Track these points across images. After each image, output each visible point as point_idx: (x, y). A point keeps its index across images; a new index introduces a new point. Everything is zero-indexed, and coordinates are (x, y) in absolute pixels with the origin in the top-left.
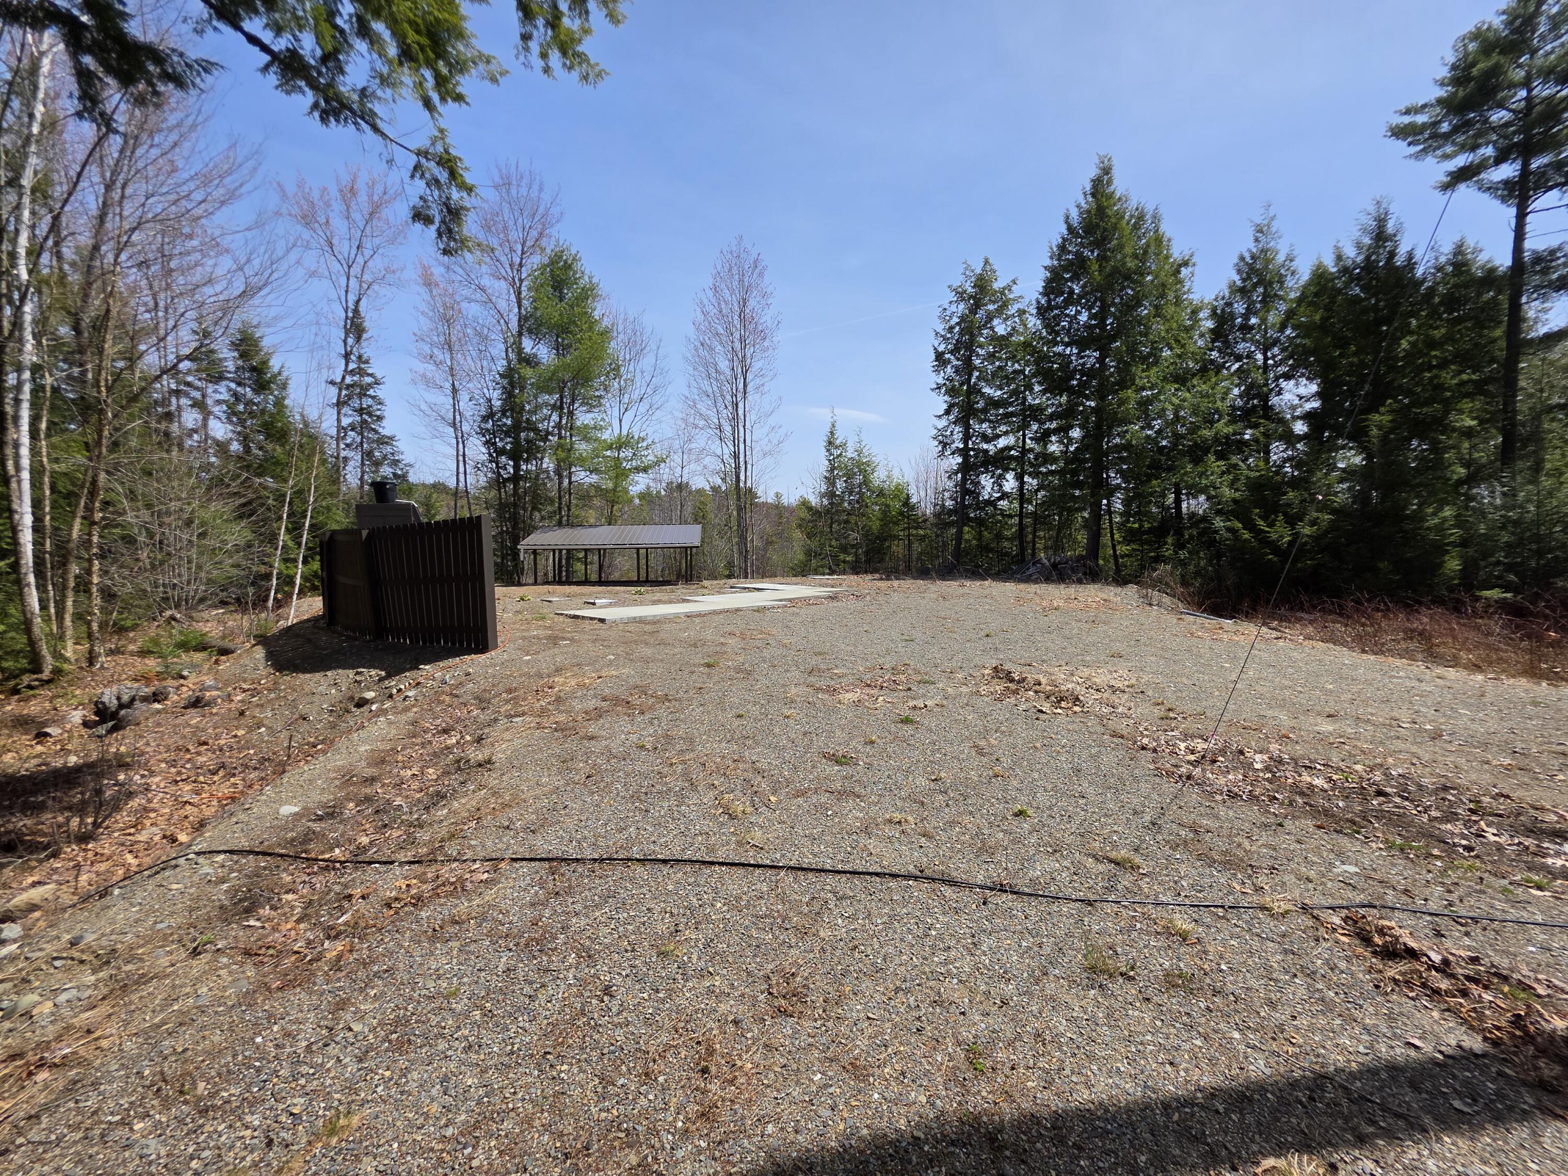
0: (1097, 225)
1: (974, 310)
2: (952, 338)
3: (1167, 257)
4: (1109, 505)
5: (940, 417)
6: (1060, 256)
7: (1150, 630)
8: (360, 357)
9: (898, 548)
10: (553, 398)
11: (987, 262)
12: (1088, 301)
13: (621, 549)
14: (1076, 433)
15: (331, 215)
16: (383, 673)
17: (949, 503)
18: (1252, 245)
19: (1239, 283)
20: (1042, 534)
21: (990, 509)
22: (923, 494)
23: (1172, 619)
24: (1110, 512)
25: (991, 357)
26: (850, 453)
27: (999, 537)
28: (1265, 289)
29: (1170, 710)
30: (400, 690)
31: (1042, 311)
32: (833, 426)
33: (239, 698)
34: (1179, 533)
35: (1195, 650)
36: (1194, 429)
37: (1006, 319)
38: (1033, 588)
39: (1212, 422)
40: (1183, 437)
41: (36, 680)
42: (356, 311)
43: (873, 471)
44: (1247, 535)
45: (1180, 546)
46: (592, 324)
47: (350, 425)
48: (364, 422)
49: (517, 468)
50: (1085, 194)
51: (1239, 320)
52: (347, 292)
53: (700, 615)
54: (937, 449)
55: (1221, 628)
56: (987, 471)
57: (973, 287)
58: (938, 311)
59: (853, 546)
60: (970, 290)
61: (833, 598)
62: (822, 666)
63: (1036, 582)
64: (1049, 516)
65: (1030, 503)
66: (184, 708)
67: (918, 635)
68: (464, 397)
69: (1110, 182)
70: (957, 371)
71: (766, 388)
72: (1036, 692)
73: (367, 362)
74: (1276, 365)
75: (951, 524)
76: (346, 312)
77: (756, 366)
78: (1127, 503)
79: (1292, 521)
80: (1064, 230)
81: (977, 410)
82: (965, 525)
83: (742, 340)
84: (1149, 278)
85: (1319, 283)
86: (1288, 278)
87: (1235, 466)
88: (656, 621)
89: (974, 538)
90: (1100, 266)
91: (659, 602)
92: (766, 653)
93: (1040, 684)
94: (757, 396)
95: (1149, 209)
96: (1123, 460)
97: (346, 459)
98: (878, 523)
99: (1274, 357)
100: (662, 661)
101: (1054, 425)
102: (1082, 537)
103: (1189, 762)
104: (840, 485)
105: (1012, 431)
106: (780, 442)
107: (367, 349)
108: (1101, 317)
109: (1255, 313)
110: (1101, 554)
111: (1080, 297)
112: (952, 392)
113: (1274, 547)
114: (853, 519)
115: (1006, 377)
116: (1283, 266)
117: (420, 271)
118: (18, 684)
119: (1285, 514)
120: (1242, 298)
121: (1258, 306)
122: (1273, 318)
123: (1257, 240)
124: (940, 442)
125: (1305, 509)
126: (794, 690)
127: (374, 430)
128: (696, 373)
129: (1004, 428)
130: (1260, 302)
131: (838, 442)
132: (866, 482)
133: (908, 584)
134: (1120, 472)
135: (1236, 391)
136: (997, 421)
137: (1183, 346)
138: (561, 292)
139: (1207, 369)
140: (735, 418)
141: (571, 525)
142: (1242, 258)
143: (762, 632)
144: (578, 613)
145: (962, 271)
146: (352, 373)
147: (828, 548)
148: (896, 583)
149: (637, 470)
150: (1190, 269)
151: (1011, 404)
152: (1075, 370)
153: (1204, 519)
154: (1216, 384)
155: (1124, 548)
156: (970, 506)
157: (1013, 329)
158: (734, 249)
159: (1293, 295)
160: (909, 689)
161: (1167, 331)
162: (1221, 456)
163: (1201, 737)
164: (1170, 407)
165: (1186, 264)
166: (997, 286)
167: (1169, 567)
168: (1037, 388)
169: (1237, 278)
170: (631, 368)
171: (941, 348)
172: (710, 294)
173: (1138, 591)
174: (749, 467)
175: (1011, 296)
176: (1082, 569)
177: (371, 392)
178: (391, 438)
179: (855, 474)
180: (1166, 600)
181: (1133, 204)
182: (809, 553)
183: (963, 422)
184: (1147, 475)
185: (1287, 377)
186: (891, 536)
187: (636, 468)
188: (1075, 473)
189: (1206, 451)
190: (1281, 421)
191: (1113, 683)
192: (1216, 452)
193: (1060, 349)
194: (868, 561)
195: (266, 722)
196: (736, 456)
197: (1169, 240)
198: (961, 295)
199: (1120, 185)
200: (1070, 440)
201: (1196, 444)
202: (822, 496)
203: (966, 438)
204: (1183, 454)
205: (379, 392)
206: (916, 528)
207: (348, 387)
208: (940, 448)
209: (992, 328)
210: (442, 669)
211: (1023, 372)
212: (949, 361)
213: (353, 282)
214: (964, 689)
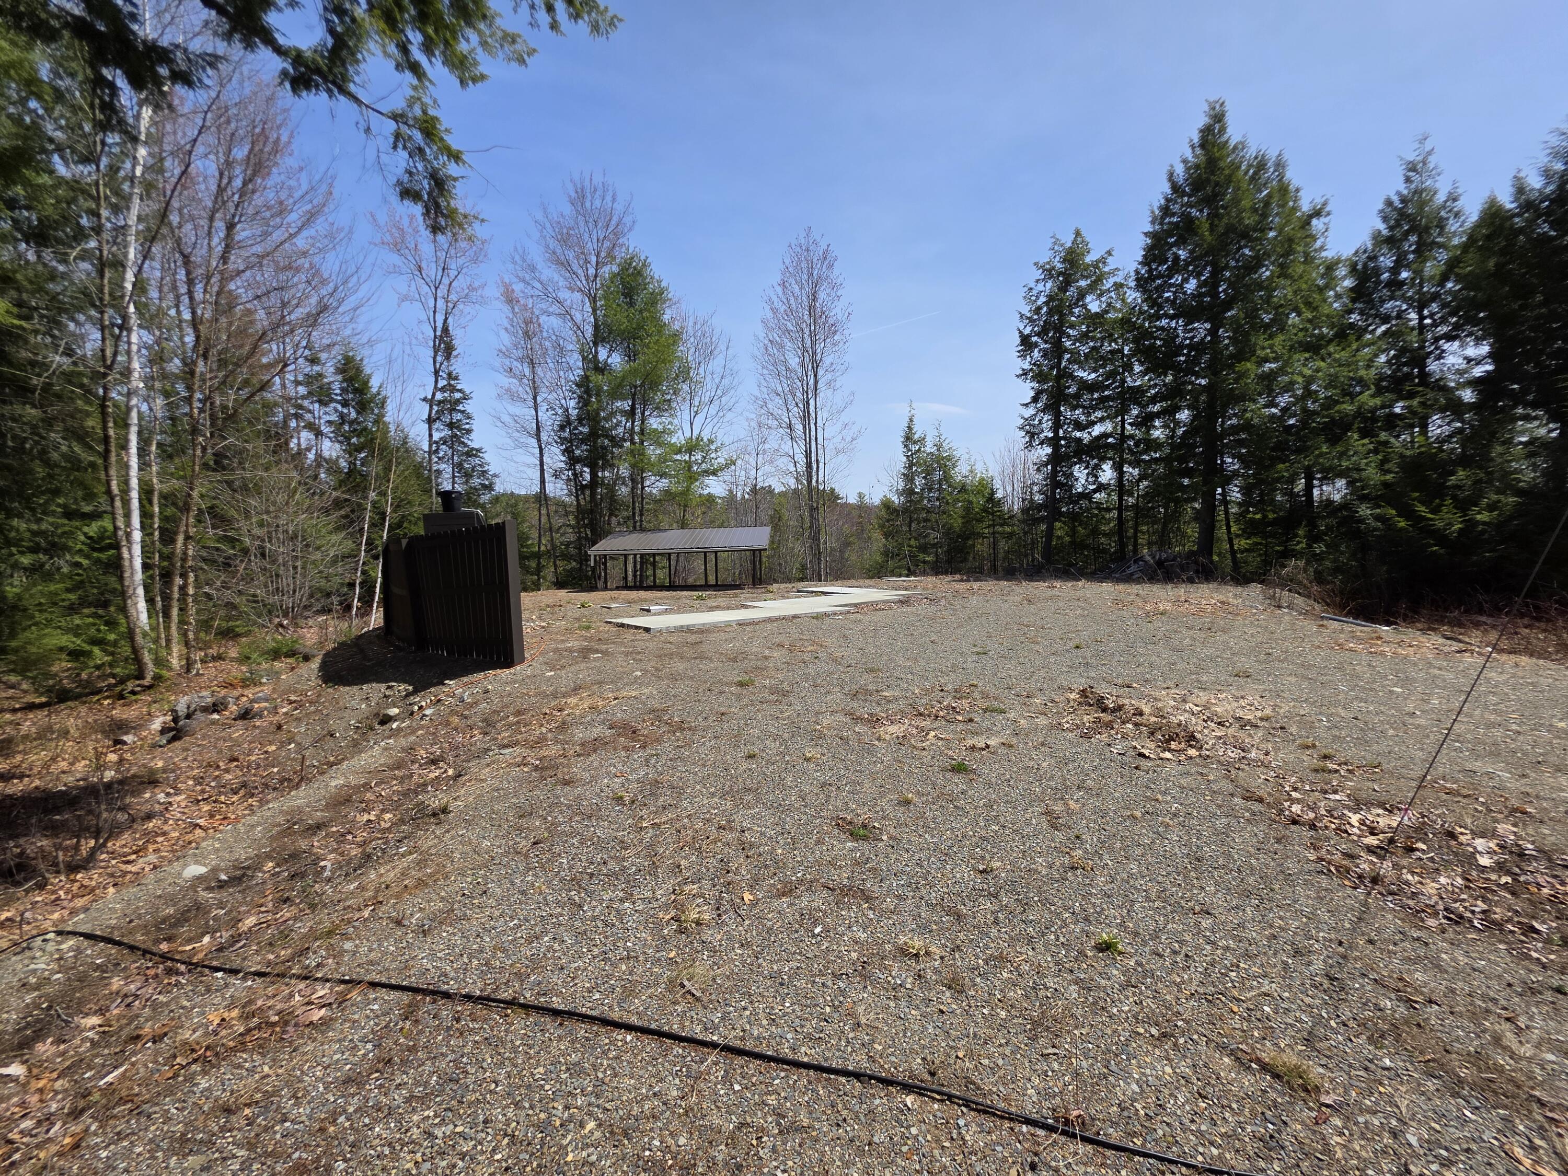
0: (1208, 180)
1: (1063, 288)
2: (1039, 319)
3: (1295, 209)
4: (1224, 494)
5: (1026, 405)
6: (1163, 218)
7: (1284, 639)
8: (450, 374)
9: (982, 547)
10: (626, 405)
11: (1078, 233)
12: (1196, 267)
13: (689, 554)
14: (1184, 415)
15: (420, 240)
16: (411, 688)
17: (1038, 498)
18: (1401, 187)
19: (1385, 232)
20: (1145, 528)
21: (1084, 503)
22: (1009, 489)
23: (1311, 626)
24: (1225, 502)
25: (1084, 337)
26: (929, 448)
27: (1095, 532)
28: (1420, 237)
29: (1326, 757)
30: (421, 708)
31: (1142, 283)
32: (911, 420)
33: (284, 710)
34: (1312, 524)
35: (1349, 669)
36: (1330, 403)
37: (1101, 295)
38: (1135, 589)
39: (1352, 396)
40: (1314, 413)
41: (139, 685)
42: (445, 330)
43: (954, 466)
44: (1402, 524)
45: (1314, 538)
46: (661, 327)
47: (441, 439)
48: (454, 436)
49: (593, 474)
50: (1193, 147)
51: (1386, 275)
52: (435, 312)
53: (753, 623)
54: (1020, 438)
55: (1379, 638)
56: (1080, 461)
57: (1064, 261)
58: (1022, 292)
59: (934, 545)
60: (1059, 265)
61: (903, 602)
62: (871, 687)
63: (1138, 581)
64: (1153, 508)
65: (1131, 495)
66: (235, 719)
67: (993, 647)
68: (543, 408)
69: (1223, 130)
70: (1045, 356)
71: (838, 384)
72: (1136, 725)
73: (456, 378)
74: (1435, 325)
75: (1042, 519)
76: (435, 331)
77: (827, 360)
78: (1246, 490)
79: (1463, 505)
80: (1166, 188)
81: (1069, 395)
82: (1057, 520)
83: (813, 335)
84: (1272, 234)
85: (1492, 223)
86: (1451, 222)
87: (1386, 443)
88: (704, 630)
89: (1067, 534)
90: (1211, 225)
91: (717, 608)
92: (811, 670)
93: (1141, 714)
94: (830, 392)
95: (1272, 155)
96: (1241, 443)
97: (439, 472)
98: (960, 521)
99: (1431, 316)
100: (692, 678)
101: (1156, 408)
102: (1193, 531)
103: (1370, 850)
104: (919, 482)
105: (1108, 417)
106: (853, 439)
107: (457, 366)
108: (1212, 284)
109: (1408, 266)
110: (1215, 550)
111: (1188, 264)
112: (1040, 377)
113: (1440, 537)
114: (933, 517)
115: (1102, 358)
116: (1444, 207)
117: (502, 289)
118: (123, 690)
119: (1454, 498)
120: (1390, 250)
121: (1411, 256)
122: (1430, 268)
123: (1408, 180)
124: (1028, 432)
125: (1481, 490)
126: (827, 720)
127: (463, 443)
128: (765, 372)
129: (1099, 414)
130: (1413, 252)
131: (916, 437)
132: (947, 478)
133: (988, 585)
134: (1240, 457)
135: (1383, 358)
136: (1091, 407)
137: (1316, 309)
138: (631, 298)
139: (1344, 333)
140: (806, 417)
141: (643, 530)
142: (1389, 203)
143: (814, 643)
144: (626, 621)
145: (1050, 246)
146: (443, 389)
147: (906, 548)
148: (976, 585)
149: (707, 473)
150: (1322, 219)
151: (1108, 387)
152: (1182, 347)
153: (1345, 505)
154: (1358, 350)
155: (1243, 542)
156: (1060, 500)
157: (1109, 305)
158: (803, 241)
159: (1456, 241)
160: (971, 720)
161: (1295, 292)
162: (1365, 433)
163: (1382, 805)
164: (1300, 380)
165: (1317, 213)
166: (1089, 259)
167: (1301, 563)
168: (1137, 368)
169: (1382, 227)
170: (701, 371)
171: (1027, 331)
172: (779, 290)
173: (1263, 592)
174: (821, 465)
175: (1106, 269)
176: (1193, 566)
177: (460, 407)
178: (478, 450)
179: (935, 469)
180: (1299, 601)
181: (1251, 152)
182: (886, 553)
183: (1053, 408)
184: (1272, 458)
185: (1449, 338)
186: (973, 534)
187: (705, 471)
188: (1183, 459)
189: (1348, 427)
190: (1445, 389)
191: (1239, 713)
192: (1360, 430)
193: (1164, 322)
194: (949, 562)
195: (297, 738)
196: (808, 455)
197: (1297, 190)
198: (1049, 272)
199: (1234, 133)
200: (1177, 423)
201: (1333, 420)
202: (900, 493)
203: (1056, 426)
204: (1316, 432)
205: (468, 406)
206: (1002, 525)
207: (440, 402)
208: (1027, 439)
209: (1084, 306)
210: (466, 684)
211: (1121, 351)
212: (1036, 345)
213: (441, 303)
214: (1042, 721)
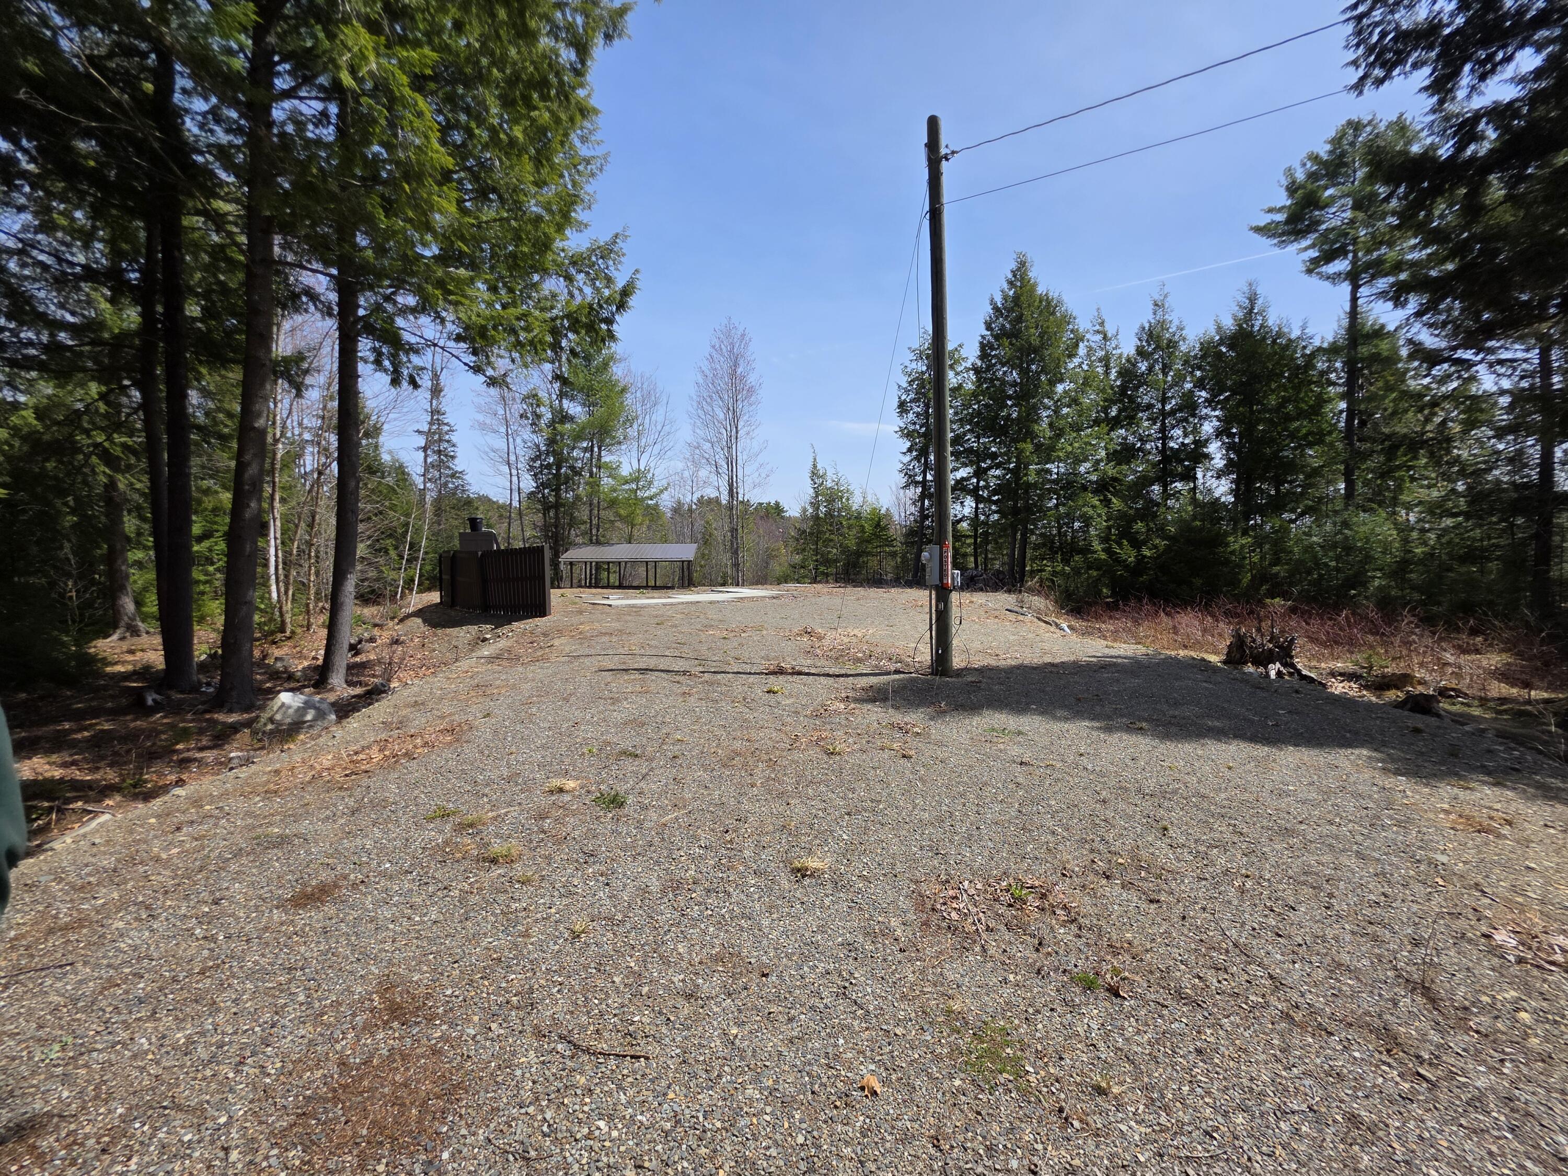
0: (1017, 306)
2: (913, 389)
5: (904, 454)
8: (440, 413)
10: (585, 445)
13: (634, 563)
16: (493, 627)
18: (1150, 317)
19: (1141, 347)
26: (829, 484)
30: (504, 634)
31: (978, 372)
32: (815, 460)
43: (850, 498)
48: (441, 461)
49: (558, 498)
50: (1007, 282)
54: (900, 479)
57: (930, 348)
58: (901, 368)
59: (832, 560)
60: (927, 350)
61: (775, 598)
65: (982, 526)
69: (1026, 272)
70: (918, 416)
71: (754, 435)
73: (444, 415)
75: (915, 543)
77: (746, 416)
79: (1138, 545)
80: (989, 309)
82: (927, 544)
83: (734, 396)
85: (1205, 349)
86: (1182, 343)
91: (652, 598)
98: (854, 542)
104: (823, 509)
105: (968, 465)
107: (443, 405)
112: (913, 433)
114: (833, 537)
116: (1176, 334)
120: (1145, 360)
121: (1157, 366)
123: (1154, 313)
124: (905, 476)
127: (448, 467)
130: (1159, 363)
131: (820, 473)
132: (844, 507)
138: (589, 362)
141: (598, 543)
142: (1142, 328)
144: (596, 602)
147: (810, 562)
158: (725, 327)
169: (1139, 343)
171: (904, 398)
172: (708, 361)
177: (447, 438)
178: (461, 473)
179: (835, 500)
182: (793, 565)
183: (923, 456)
186: (866, 552)
194: (846, 573)
198: (920, 355)
199: (1033, 275)
203: (927, 471)
205: (454, 438)
206: (888, 546)
207: (432, 434)
208: (905, 481)
210: (524, 624)
212: (910, 408)
